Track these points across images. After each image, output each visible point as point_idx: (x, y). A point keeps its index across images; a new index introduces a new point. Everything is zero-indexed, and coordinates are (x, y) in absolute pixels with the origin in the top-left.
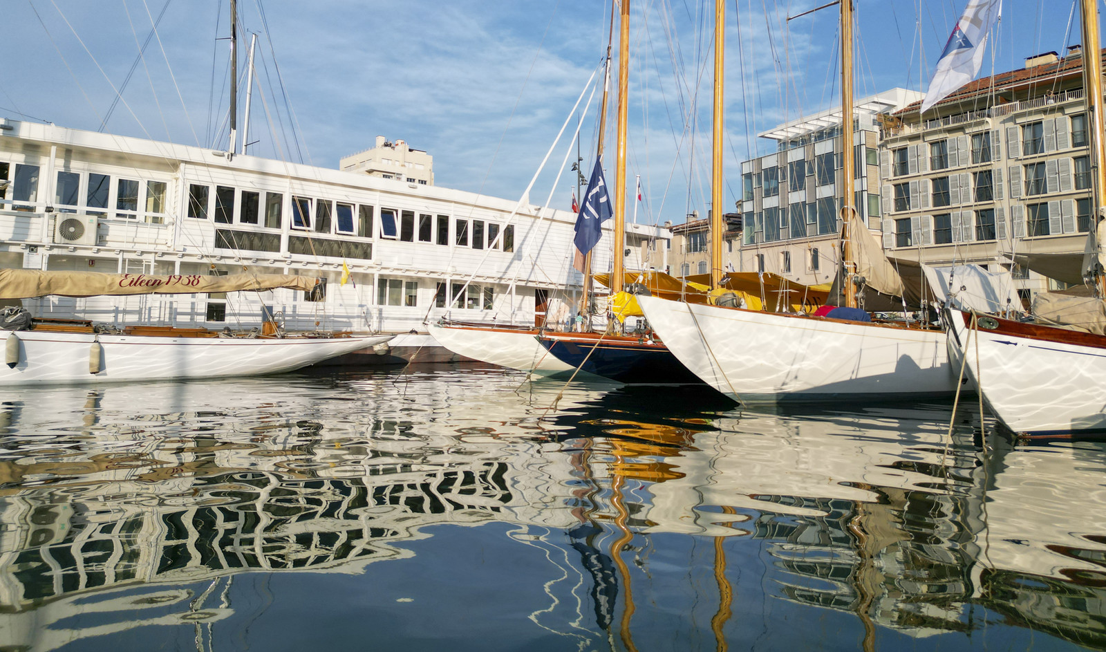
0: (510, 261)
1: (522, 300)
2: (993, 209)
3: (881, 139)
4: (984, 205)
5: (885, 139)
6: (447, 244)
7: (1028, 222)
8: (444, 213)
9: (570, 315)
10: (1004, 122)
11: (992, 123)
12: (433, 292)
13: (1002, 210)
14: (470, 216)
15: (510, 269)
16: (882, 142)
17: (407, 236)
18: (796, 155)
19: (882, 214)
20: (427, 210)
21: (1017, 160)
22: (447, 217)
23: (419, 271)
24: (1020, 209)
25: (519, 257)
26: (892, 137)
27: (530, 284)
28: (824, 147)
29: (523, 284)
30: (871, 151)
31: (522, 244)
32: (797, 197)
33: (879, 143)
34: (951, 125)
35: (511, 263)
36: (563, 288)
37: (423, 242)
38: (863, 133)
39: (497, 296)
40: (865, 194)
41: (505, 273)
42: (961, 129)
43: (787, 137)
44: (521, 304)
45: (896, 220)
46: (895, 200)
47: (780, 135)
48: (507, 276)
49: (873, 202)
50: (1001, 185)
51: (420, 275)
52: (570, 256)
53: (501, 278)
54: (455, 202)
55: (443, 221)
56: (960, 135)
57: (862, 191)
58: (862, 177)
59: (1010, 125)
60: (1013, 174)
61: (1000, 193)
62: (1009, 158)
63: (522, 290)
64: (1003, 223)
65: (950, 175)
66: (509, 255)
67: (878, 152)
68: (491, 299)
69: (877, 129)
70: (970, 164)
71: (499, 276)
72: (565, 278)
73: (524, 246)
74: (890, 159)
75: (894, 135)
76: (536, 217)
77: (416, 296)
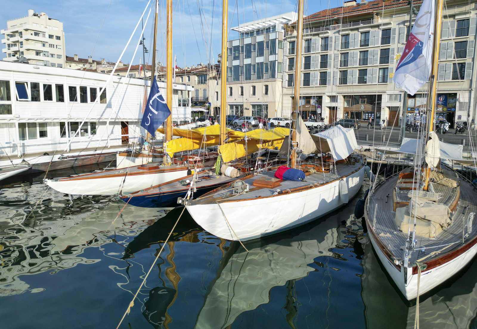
0: (104, 108)
1: (113, 127)
2: (327, 72)
3: (285, 36)
4: (323, 70)
5: (286, 37)
6: (63, 101)
7: (340, 78)
8: (60, 83)
9: (141, 134)
10: (335, 33)
11: (330, 33)
12: (58, 128)
13: (330, 73)
14: (78, 84)
15: (105, 113)
16: (285, 38)
17: (35, 98)
18: (248, 41)
19: (283, 71)
20: (47, 81)
21: (338, 51)
22: (62, 85)
23: (46, 119)
24: (337, 72)
25: (109, 106)
26: (289, 36)
27: (117, 120)
28: (260, 38)
29: (113, 120)
30: (280, 42)
31: (111, 99)
32: (247, 61)
33: (284, 38)
34: (314, 33)
35: (105, 109)
36: (137, 120)
37: (47, 101)
38: (277, 33)
39: (98, 127)
40: (277, 62)
41: (102, 115)
42: (318, 35)
43: (244, 31)
44: (113, 129)
45: (288, 75)
46: (289, 65)
47: (241, 30)
48: (103, 117)
49: (280, 65)
50: (331, 61)
51: (47, 121)
52: (139, 103)
53: (100, 119)
54: (67, 76)
55: (60, 88)
56: (317, 37)
57: (276, 60)
58: (276, 54)
59: (337, 34)
60: (336, 56)
61: (330, 65)
62: (335, 50)
63: (113, 123)
64: (330, 78)
65: (312, 55)
66: (105, 105)
67: (283, 42)
68: (95, 128)
69: (283, 31)
70: (320, 51)
71: (99, 117)
72: (138, 115)
73: (112, 100)
74: (287, 46)
75: (290, 35)
76: (119, 83)
77: (47, 131)
